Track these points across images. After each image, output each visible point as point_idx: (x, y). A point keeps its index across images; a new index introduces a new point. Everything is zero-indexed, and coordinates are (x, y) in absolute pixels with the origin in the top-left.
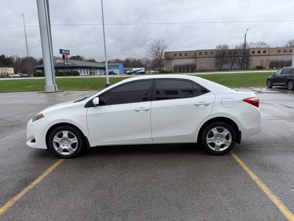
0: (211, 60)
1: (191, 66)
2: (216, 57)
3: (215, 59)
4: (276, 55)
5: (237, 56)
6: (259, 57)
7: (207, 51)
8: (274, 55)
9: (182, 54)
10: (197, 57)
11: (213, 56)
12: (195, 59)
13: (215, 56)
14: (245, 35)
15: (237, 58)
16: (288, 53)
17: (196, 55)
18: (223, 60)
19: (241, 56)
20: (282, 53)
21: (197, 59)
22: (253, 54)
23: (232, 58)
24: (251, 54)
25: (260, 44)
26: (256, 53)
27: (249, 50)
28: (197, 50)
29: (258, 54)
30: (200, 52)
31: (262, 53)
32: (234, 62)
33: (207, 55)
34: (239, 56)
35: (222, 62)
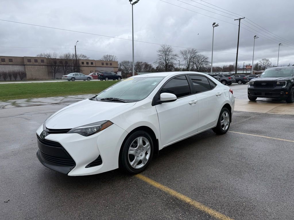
0: (43, 68)
1: (19, 74)
2: (47, 66)
3: (47, 67)
4: (101, 67)
5: (69, 66)
6: (88, 67)
7: (37, 59)
8: (99, 67)
9: (5, 59)
10: (25, 64)
11: (44, 64)
12: (23, 66)
13: (47, 64)
14: (75, 46)
15: (69, 67)
16: (109, 65)
17: (23, 62)
18: (55, 68)
19: (73, 66)
20: (105, 65)
21: (26, 66)
22: (82, 65)
23: (65, 67)
24: (81, 65)
25: (82, 56)
26: (85, 64)
27: (79, 61)
28: (24, 57)
29: (87, 65)
30: (29, 59)
31: (90, 64)
32: (67, 71)
33: (37, 63)
34: (71, 66)
35: (55, 71)
